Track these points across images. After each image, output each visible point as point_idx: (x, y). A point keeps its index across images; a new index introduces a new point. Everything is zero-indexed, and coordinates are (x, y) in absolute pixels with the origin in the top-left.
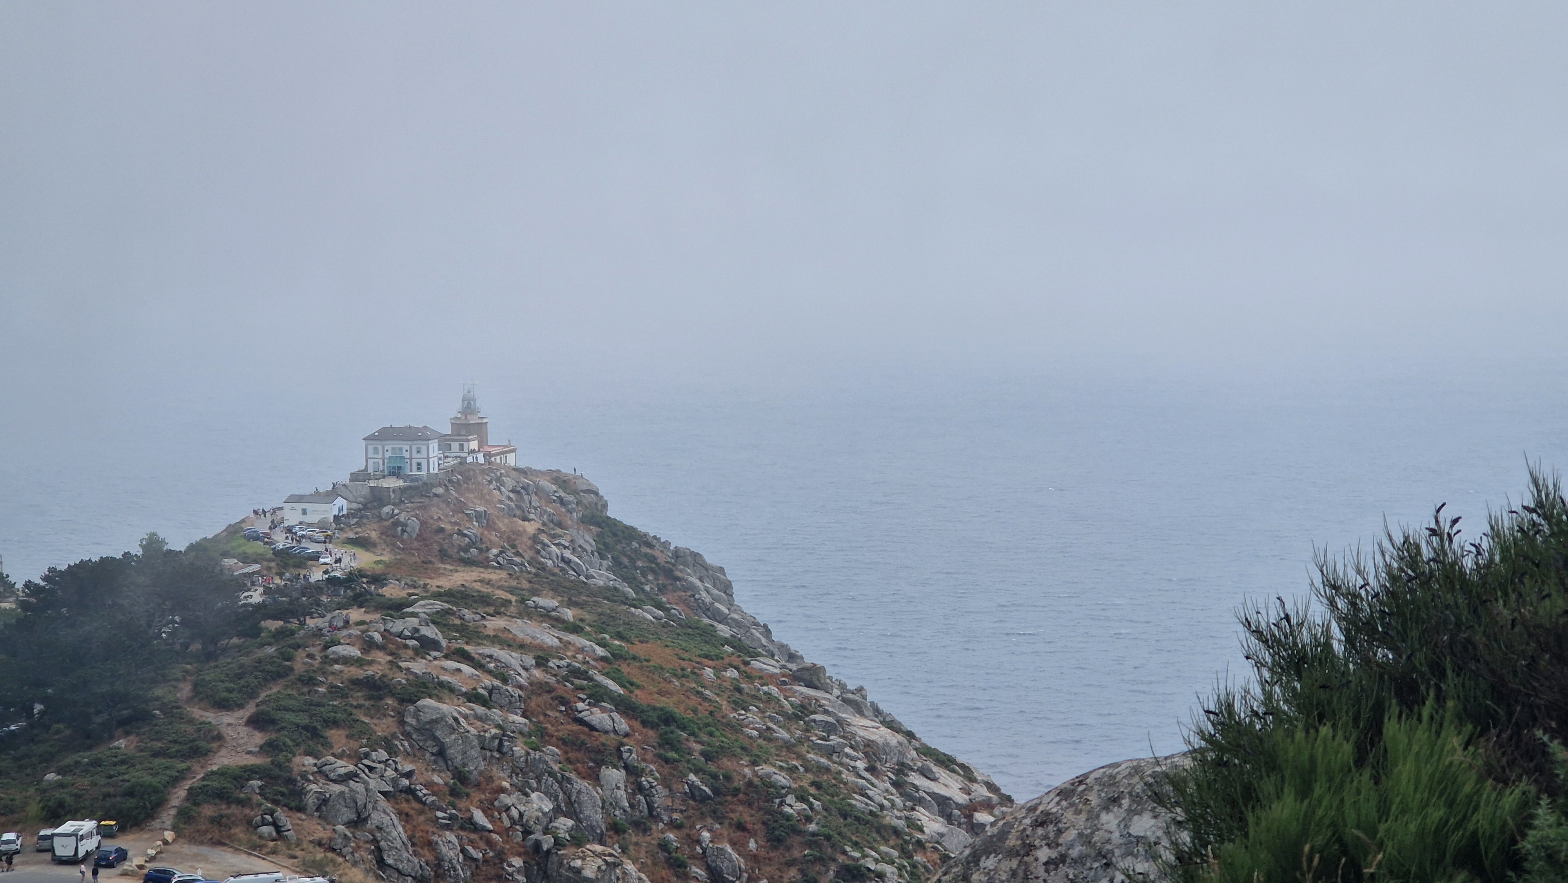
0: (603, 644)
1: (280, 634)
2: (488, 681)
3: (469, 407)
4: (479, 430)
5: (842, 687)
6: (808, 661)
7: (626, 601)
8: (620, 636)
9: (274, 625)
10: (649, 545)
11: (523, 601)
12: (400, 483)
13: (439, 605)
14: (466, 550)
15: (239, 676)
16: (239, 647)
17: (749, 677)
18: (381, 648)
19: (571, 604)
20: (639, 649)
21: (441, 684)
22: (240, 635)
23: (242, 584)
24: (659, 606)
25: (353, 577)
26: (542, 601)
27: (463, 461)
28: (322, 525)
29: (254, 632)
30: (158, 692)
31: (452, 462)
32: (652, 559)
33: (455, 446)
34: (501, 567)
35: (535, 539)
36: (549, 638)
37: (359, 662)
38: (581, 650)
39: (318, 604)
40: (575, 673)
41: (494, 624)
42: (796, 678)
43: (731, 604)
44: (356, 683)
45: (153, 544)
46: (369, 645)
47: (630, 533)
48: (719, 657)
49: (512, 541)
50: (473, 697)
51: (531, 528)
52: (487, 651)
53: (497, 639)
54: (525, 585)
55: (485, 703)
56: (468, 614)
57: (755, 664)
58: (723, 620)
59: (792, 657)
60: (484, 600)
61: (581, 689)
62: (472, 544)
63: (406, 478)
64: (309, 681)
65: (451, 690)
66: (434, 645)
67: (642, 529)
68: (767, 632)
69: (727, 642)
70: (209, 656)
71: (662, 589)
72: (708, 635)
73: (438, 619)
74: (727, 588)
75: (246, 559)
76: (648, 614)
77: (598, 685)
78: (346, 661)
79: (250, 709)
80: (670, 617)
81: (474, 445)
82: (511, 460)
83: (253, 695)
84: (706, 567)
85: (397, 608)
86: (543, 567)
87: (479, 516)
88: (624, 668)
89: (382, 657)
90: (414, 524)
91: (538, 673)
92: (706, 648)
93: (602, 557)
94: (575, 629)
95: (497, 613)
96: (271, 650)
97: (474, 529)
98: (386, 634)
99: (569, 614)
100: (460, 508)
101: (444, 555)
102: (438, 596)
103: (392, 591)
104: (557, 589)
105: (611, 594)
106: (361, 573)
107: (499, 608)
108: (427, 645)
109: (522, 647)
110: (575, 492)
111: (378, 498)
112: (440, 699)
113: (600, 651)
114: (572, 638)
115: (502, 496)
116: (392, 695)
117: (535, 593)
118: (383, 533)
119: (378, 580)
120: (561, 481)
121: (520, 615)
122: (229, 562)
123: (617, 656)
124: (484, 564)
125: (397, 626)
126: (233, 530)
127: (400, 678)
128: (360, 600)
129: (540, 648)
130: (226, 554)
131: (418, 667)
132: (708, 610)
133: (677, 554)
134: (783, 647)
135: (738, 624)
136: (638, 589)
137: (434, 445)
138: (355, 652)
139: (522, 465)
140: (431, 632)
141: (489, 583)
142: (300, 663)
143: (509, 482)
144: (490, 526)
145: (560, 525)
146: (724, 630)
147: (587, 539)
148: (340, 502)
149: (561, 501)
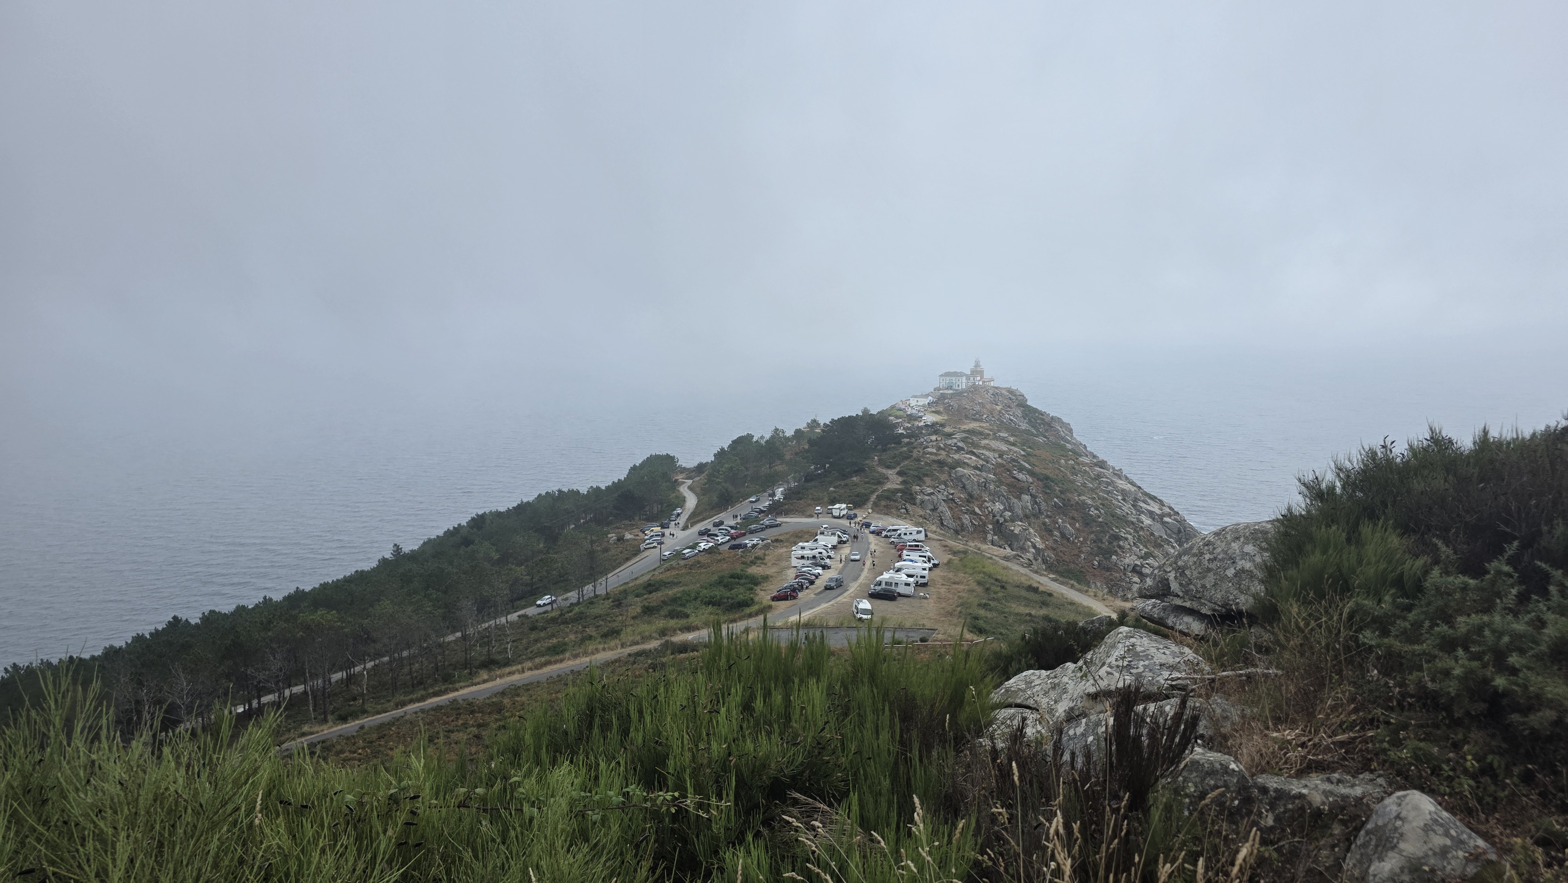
0: (1024, 450)
1: (908, 444)
2: (981, 462)
3: (977, 365)
4: (981, 373)
5: (1113, 468)
6: (1101, 458)
7: (1033, 434)
8: (1030, 447)
9: (906, 440)
10: (1042, 415)
11: (995, 434)
12: (951, 392)
13: (964, 435)
14: (974, 415)
15: (894, 458)
16: (894, 448)
17: (1078, 464)
18: (943, 449)
19: (1012, 435)
20: (1037, 452)
21: (964, 463)
22: (895, 443)
23: (896, 426)
24: (1045, 437)
25: (934, 424)
26: (1002, 434)
27: (974, 384)
28: (924, 406)
29: (899, 443)
30: (867, 462)
31: (970, 384)
32: (1043, 420)
33: (972, 379)
34: (987, 422)
35: (1000, 412)
36: (1004, 447)
37: (936, 454)
38: (1016, 452)
39: (921, 433)
40: (1013, 460)
41: (984, 442)
42: (1096, 465)
43: (1072, 436)
44: (934, 461)
45: (865, 411)
46: (939, 448)
47: (1036, 410)
48: (1066, 456)
49: (991, 412)
50: (976, 468)
51: (998, 408)
52: (981, 452)
53: (984, 448)
54: (996, 428)
55: (980, 470)
56: (975, 439)
57: (1081, 459)
58: (1069, 442)
59: (1095, 457)
60: (981, 433)
61: (1015, 466)
62: (977, 413)
63: (954, 390)
64: (918, 460)
65: (968, 465)
66: (963, 449)
67: (1040, 408)
68: (1085, 447)
69: (1070, 450)
70: (884, 450)
71: (1046, 431)
72: (1063, 448)
73: (963, 440)
74: (1071, 431)
75: (897, 417)
76: (1041, 440)
77: (1022, 465)
78: (931, 453)
79: (898, 469)
80: (1049, 441)
81: (979, 378)
82: (992, 384)
83: (899, 464)
84: (1063, 423)
85: (949, 436)
86: (1002, 422)
87: (979, 403)
88: (1031, 459)
89: (943, 453)
90: (956, 406)
91: (999, 460)
92: (1062, 453)
93: (1025, 419)
94: (1013, 444)
95: (985, 438)
96: (905, 449)
97: (977, 408)
98: (945, 445)
99: (1012, 439)
100: (973, 400)
101: (966, 417)
102: (964, 431)
103: (948, 429)
104: (1007, 430)
105: (1027, 432)
106: (937, 423)
107: (986, 437)
108: (960, 449)
109: (994, 450)
110: (1015, 395)
111: (943, 397)
112: (964, 468)
113: (1023, 453)
114: (1012, 448)
115: (989, 396)
116: (947, 466)
117: (999, 431)
118: (945, 409)
119: (943, 425)
120: (1010, 391)
121: (994, 439)
122: (891, 418)
123: (1029, 454)
124: (981, 421)
125: (949, 442)
126: (893, 407)
127: (950, 460)
128: (936, 432)
129: (1000, 451)
130: (890, 415)
131: (956, 456)
132: (1063, 438)
133: (1052, 418)
134: (1091, 453)
135: (1075, 444)
136: (1037, 430)
137: (964, 378)
138: (934, 451)
139: (996, 386)
140: (960, 444)
141: (982, 427)
142: (915, 454)
143: (991, 392)
144: (984, 407)
145: (1009, 407)
146: (1069, 446)
147: (1019, 412)
148: (930, 398)
149: (1010, 399)
